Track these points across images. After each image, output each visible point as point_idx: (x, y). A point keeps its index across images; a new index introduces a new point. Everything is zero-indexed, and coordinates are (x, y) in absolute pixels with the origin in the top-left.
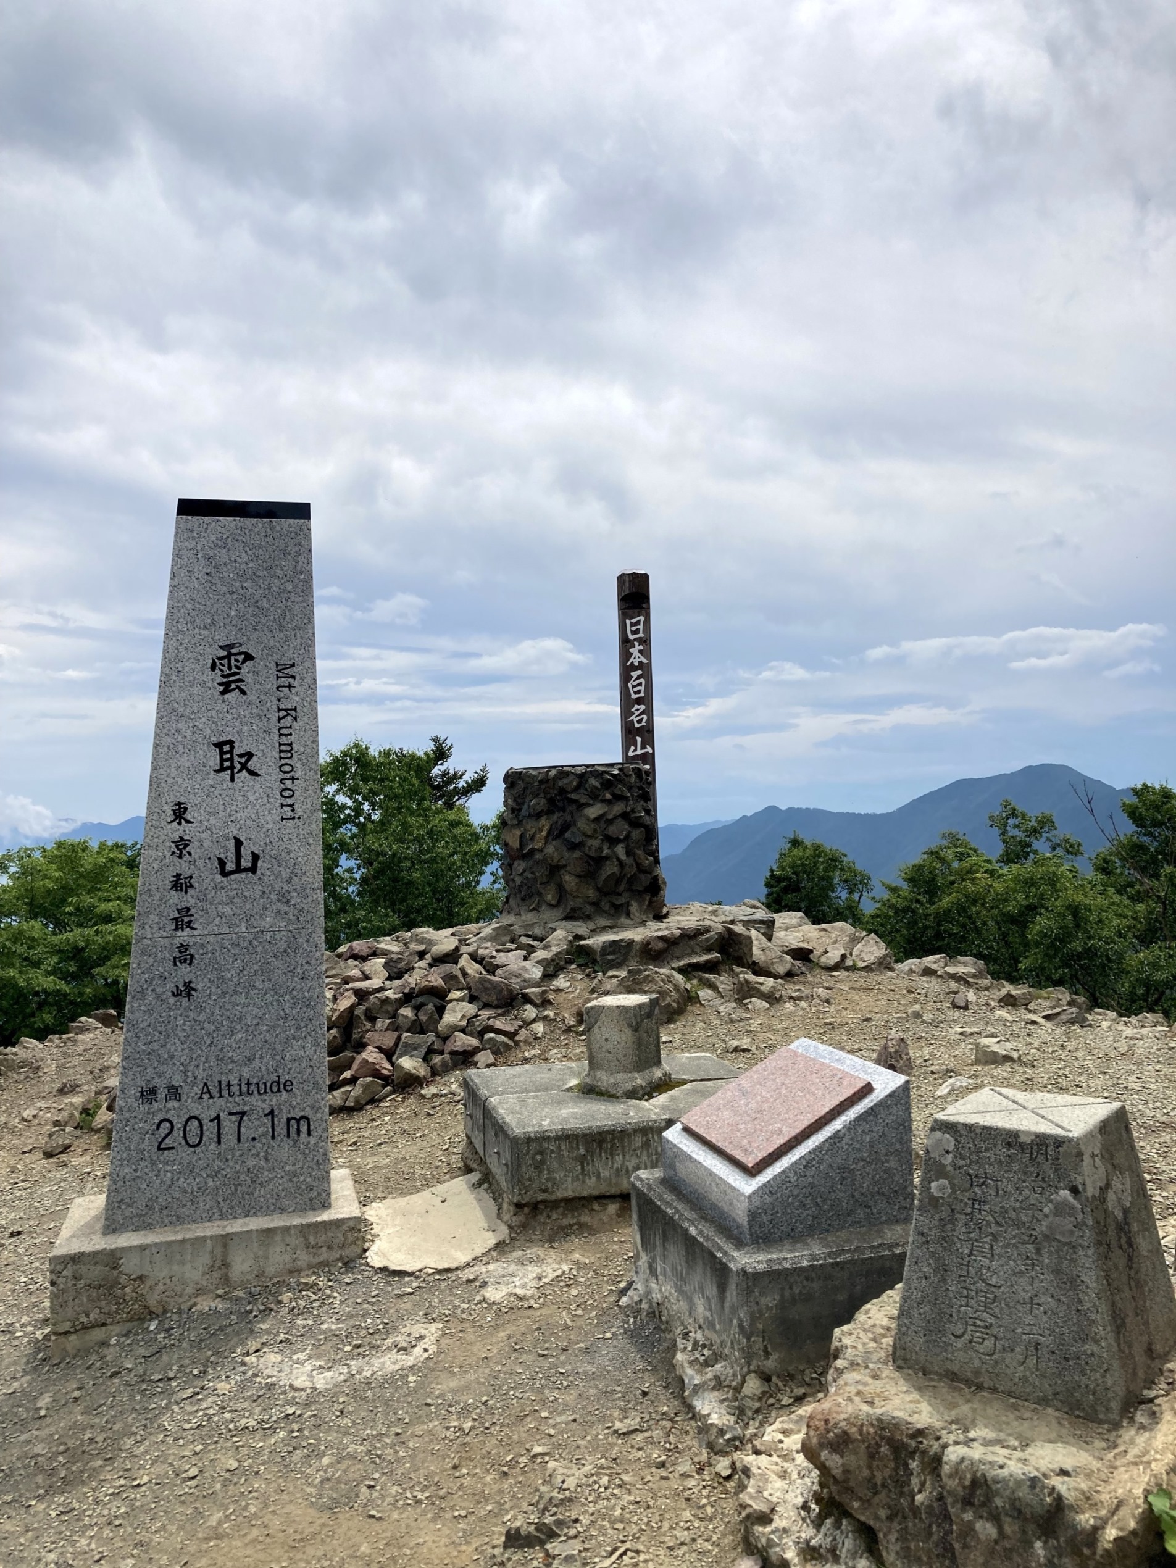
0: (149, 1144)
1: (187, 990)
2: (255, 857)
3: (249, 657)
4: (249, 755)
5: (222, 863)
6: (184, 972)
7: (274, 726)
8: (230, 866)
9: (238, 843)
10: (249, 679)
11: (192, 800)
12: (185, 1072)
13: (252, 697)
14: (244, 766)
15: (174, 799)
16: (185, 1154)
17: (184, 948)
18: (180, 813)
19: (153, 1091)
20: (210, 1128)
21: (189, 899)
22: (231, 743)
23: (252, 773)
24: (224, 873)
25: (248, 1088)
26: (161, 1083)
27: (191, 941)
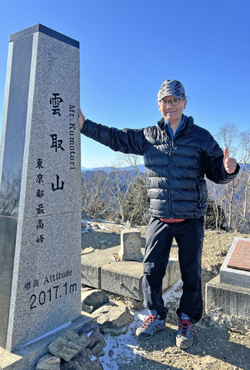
0: (27, 307)
1: (41, 239)
2: (63, 183)
3: (62, 101)
4: (61, 141)
5: (53, 185)
6: (40, 232)
7: (68, 131)
8: (55, 187)
9: (58, 177)
10: (61, 109)
11: (44, 159)
12: (40, 274)
13: (62, 117)
14: (60, 146)
15: (38, 158)
16: (39, 308)
17: (40, 221)
18: (39, 164)
19: (29, 284)
20: (48, 295)
21: (42, 201)
22: (56, 135)
23: (62, 149)
24: (54, 190)
25: (59, 276)
26: (32, 280)
27: (42, 218)
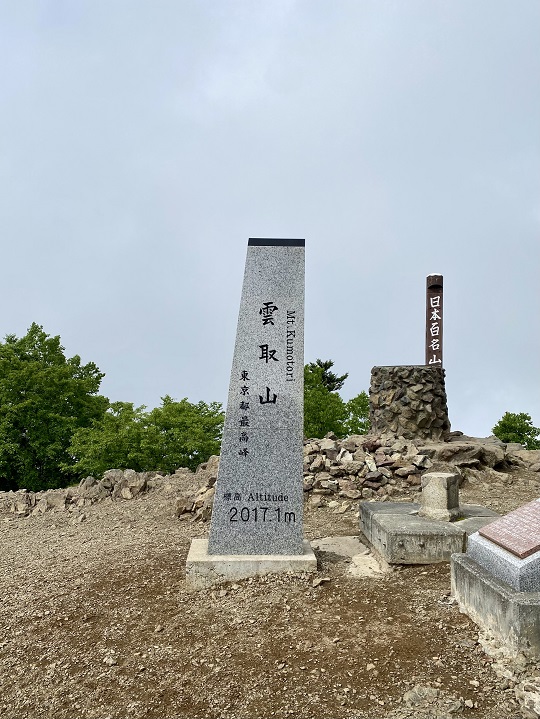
0: (226, 518)
1: (245, 452)
2: (275, 396)
3: (276, 308)
4: (274, 351)
5: (261, 398)
6: (244, 445)
7: (285, 339)
8: (264, 400)
9: (268, 390)
10: (275, 318)
11: (250, 370)
12: (243, 488)
13: (276, 326)
14: (272, 356)
15: (242, 369)
16: (241, 524)
17: (244, 434)
18: (245, 376)
19: (230, 495)
20: (252, 513)
21: (247, 413)
22: (267, 346)
23: (275, 359)
24: (262, 402)
25: (269, 498)
26: (232, 492)
27: (247, 431)
